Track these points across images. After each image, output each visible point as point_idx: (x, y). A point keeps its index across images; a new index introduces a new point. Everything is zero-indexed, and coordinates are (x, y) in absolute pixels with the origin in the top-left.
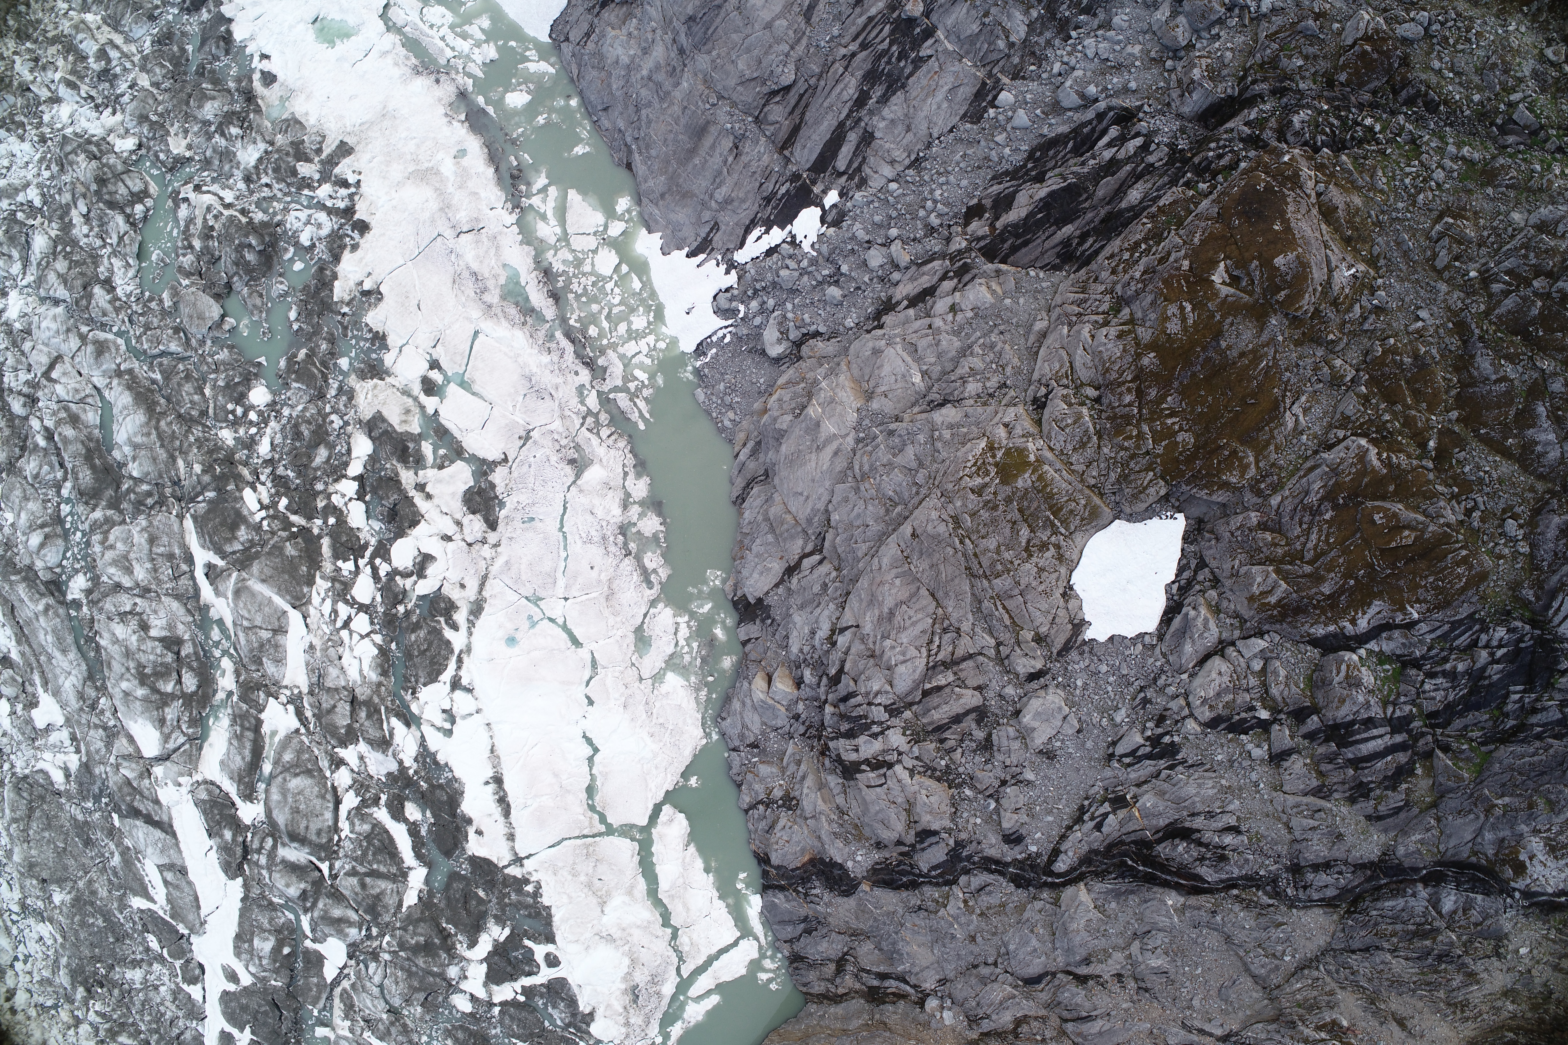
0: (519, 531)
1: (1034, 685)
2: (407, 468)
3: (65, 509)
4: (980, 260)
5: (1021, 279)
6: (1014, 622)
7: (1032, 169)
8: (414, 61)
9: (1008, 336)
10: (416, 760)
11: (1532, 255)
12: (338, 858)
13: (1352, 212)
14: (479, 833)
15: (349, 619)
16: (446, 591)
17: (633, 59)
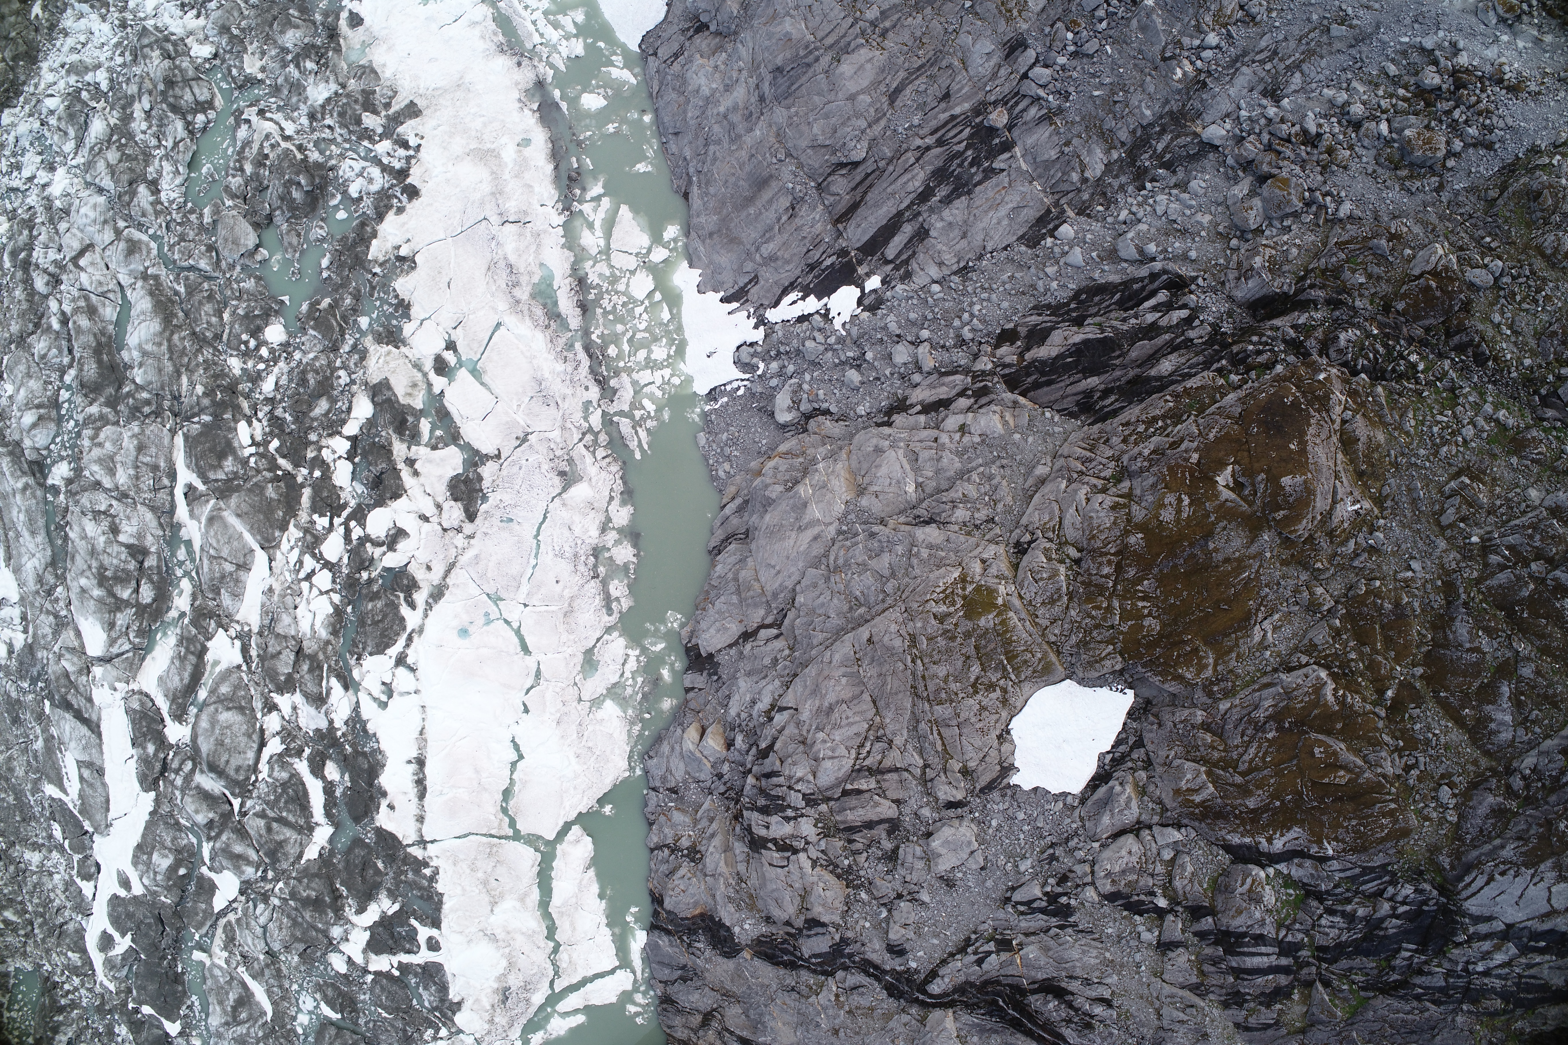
0: (495, 529)
1: (951, 813)
2: (402, 440)
3: (64, 395)
4: (1001, 387)
5: (1035, 417)
6: (945, 750)
7: (1074, 310)
8: (501, 38)
9: (1008, 471)
10: (346, 723)
11: (1538, 537)
12: (251, 798)
13: (1372, 447)
14: (391, 807)
15: (313, 572)
16: (412, 569)
17: (713, 93)
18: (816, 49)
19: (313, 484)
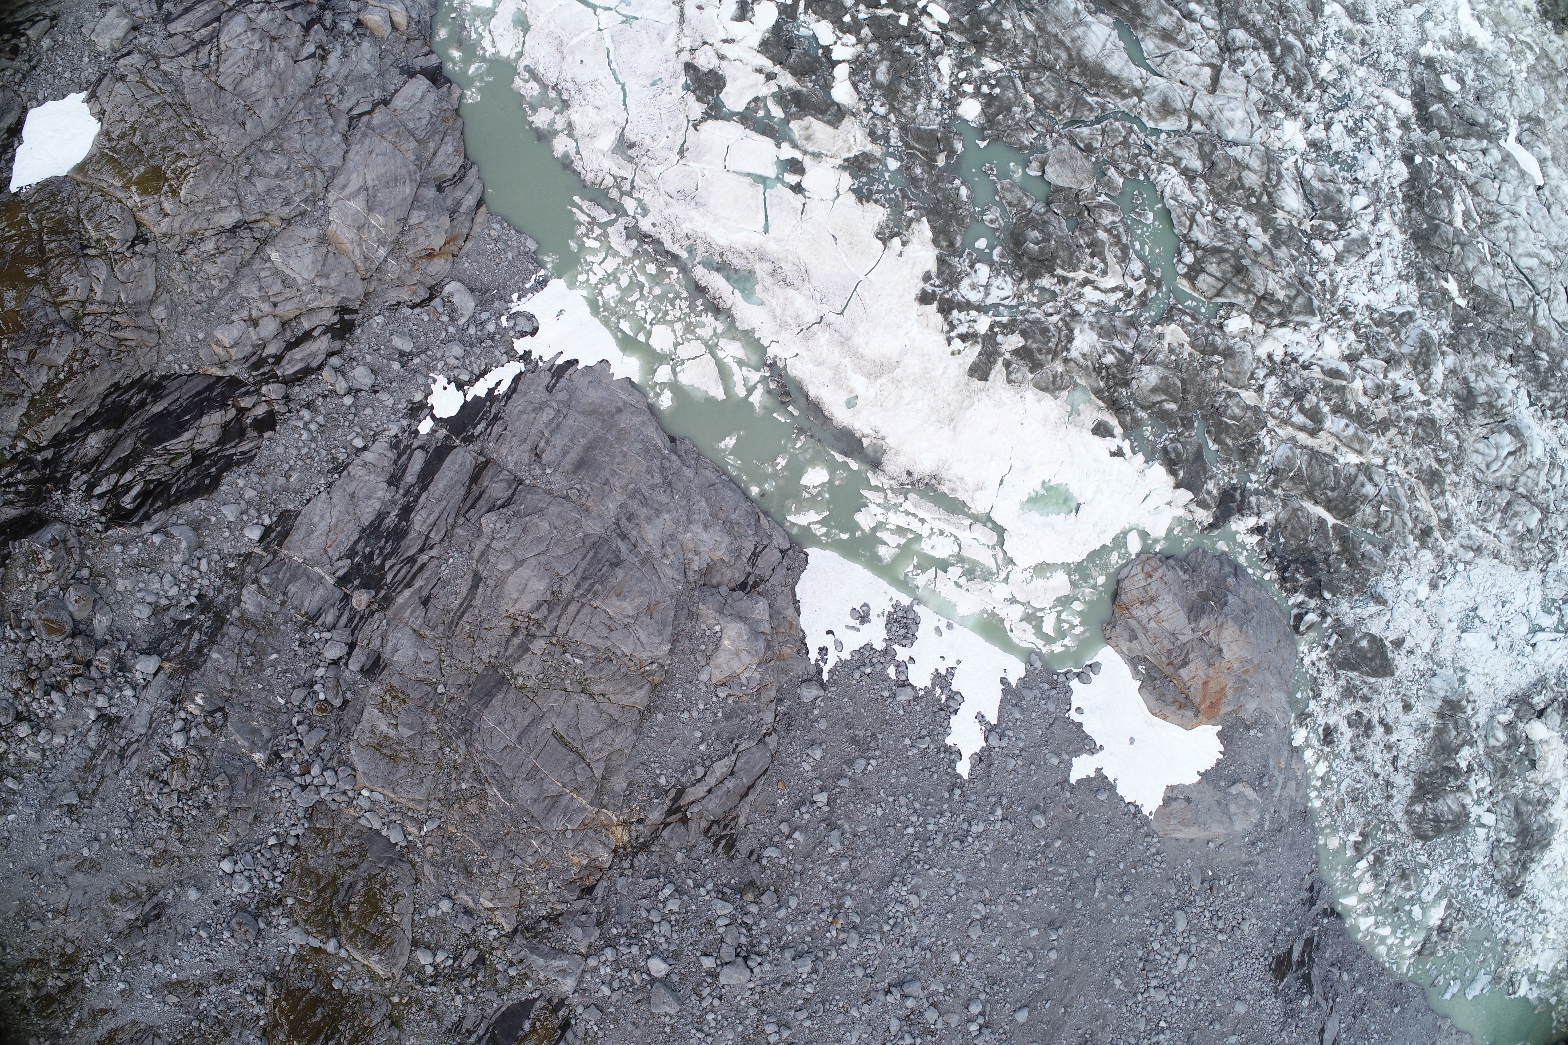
0: (662, 70)
2: (790, 89)
4: (243, 376)
5: (196, 362)
6: (144, 83)
7: (211, 466)
8: (944, 488)
9: (191, 301)
17: (686, 529)
18: (584, 595)
19: (846, 11)
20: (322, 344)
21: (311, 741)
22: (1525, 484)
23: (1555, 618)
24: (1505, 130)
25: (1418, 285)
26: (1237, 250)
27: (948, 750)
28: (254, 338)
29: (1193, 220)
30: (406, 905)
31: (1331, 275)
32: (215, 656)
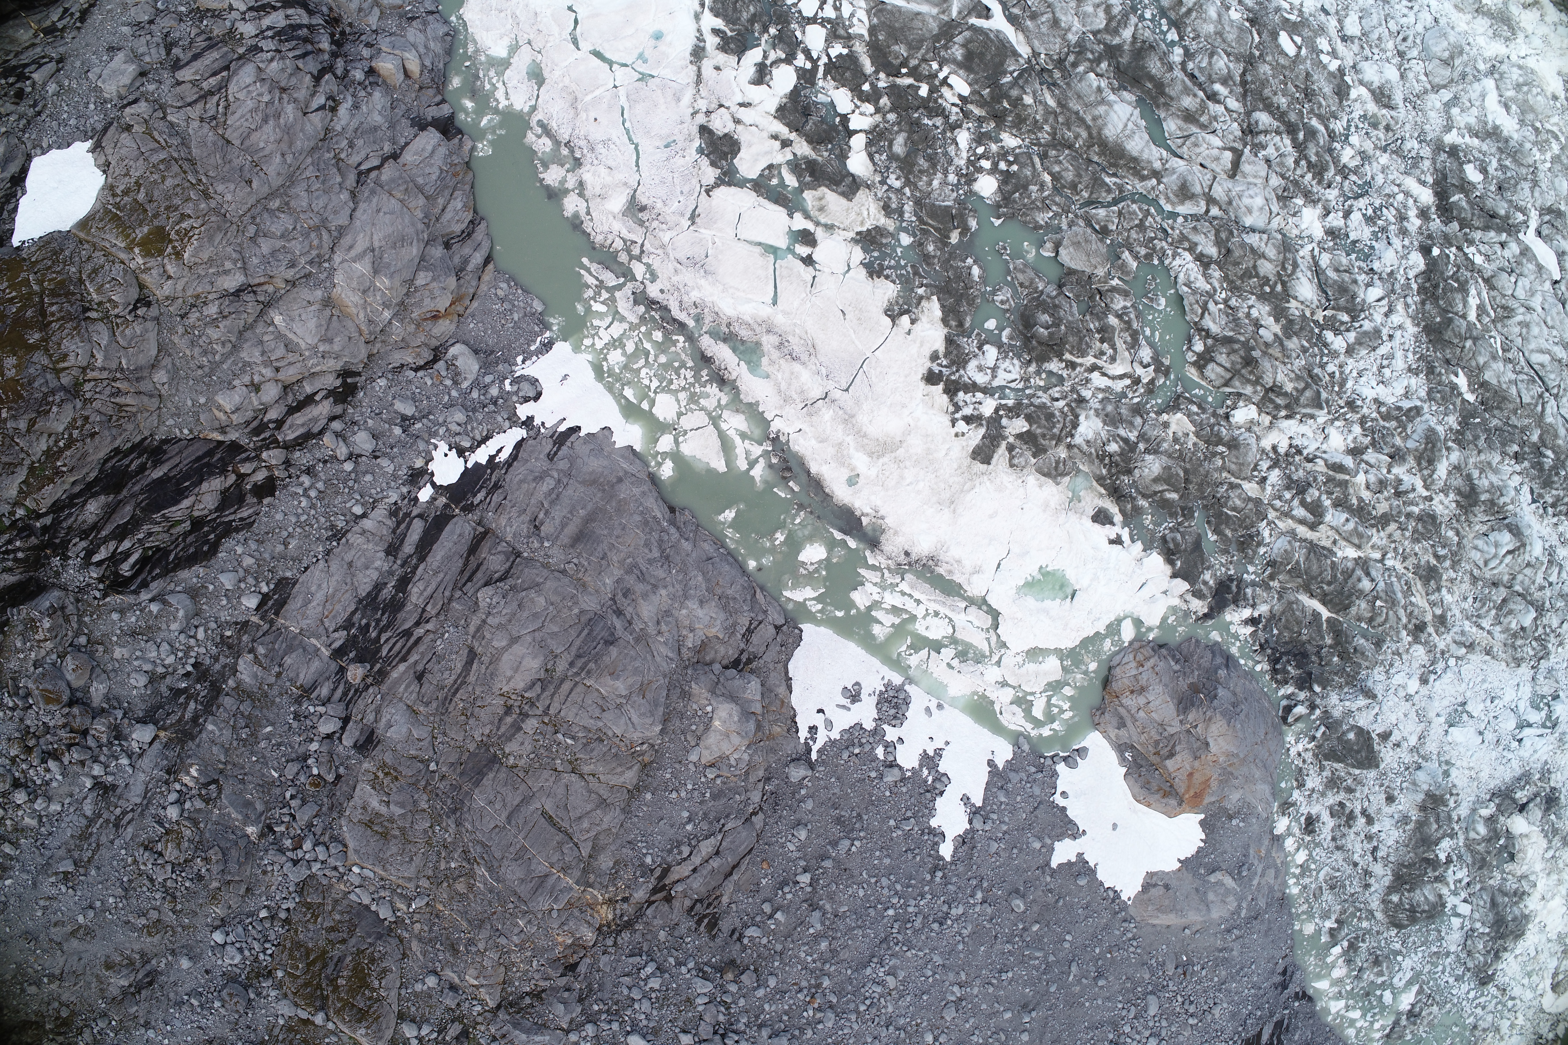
0: (676, 131)
1: (130, 97)
2: (805, 157)
3: (1173, 35)
4: (244, 441)
5: (197, 427)
6: (150, 134)
7: (209, 533)
8: (941, 570)
9: (193, 366)
15: (821, 8)
16: (733, 59)
17: (682, 606)
18: (577, 674)
19: (866, 78)
20: (324, 409)
21: (304, 816)
22: (1522, 582)
23: (1543, 714)
24: (1525, 222)
25: (1428, 379)
26: (1248, 341)
27: (932, 832)
28: (256, 403)
29: (1205, 308)
30: (392, 979)
31: (1341, 366)
32: (210, 727)
